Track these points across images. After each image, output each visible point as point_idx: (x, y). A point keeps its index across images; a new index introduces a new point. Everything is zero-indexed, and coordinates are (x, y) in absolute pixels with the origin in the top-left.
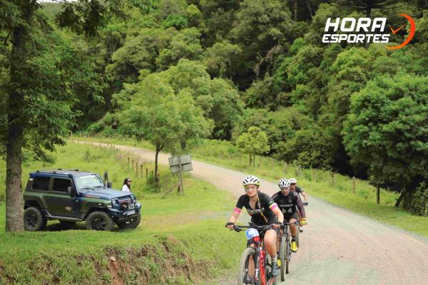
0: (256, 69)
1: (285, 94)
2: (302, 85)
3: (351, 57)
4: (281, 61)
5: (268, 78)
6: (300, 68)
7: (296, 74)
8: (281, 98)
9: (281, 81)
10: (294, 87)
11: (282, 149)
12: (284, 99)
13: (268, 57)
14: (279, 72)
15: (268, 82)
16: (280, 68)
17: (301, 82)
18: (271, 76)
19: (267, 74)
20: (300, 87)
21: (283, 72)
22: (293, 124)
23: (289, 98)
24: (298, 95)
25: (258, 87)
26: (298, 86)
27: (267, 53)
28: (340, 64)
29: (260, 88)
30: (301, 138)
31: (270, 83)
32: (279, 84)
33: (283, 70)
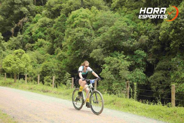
0: (12, 30)
1: (30, 45)
2: (42, 39)
3: (81, 13)
4: (28, 26)
5: (19, 35)
6: (39, 30)
7: (37, 33)
8: (28, 47)
9: (28, 37)
10: (37, 40)
11: (32, 74)
12: (30, 47)
13: (19, 23)
14: (27, 32)
15: (19, 38)
16: (27, 30)
17: (40, 37)
18: (21, 34)
19: (19, 33)
20: (40, 40)
21: (29, 32)
22: (37, 60)
23: (33, 47)
24: (39, 45)
25: (13, 40)
26: (39, 39)
27: (19, 21)
28: (73, 18)
29: (15, 41)
30: (46, 66)
31: (21, 38)
32: (27, 39)
33: (29, 31)
